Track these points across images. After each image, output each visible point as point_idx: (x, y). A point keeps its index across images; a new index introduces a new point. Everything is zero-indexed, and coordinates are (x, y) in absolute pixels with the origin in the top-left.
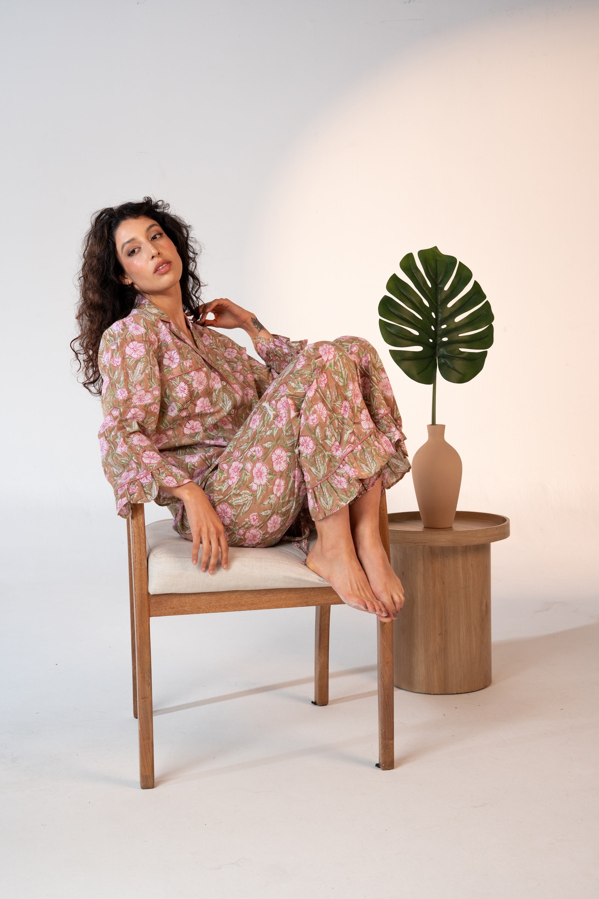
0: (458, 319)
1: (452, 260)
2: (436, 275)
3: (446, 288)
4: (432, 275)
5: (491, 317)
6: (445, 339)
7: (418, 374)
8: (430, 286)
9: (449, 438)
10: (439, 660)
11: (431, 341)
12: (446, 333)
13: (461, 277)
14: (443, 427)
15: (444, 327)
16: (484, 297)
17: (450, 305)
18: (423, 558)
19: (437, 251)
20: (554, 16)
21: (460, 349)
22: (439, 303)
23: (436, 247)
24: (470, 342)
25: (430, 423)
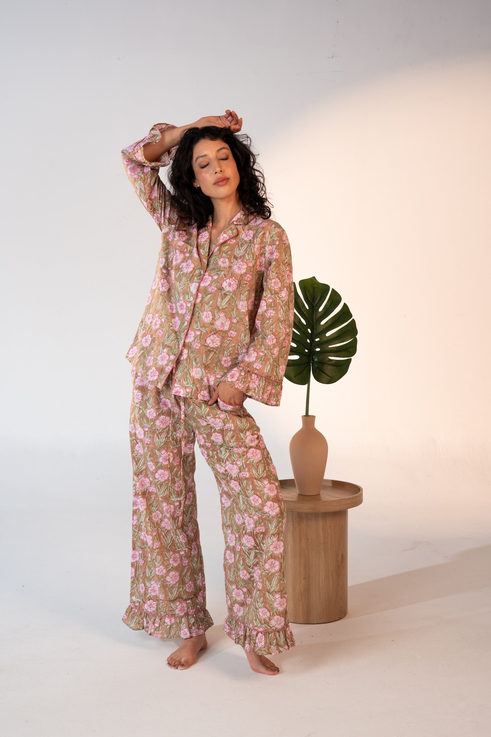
0: (328, 334)
1: (327, 287)
2: (314, 299)
3: (321, 309)
4: (309, 299)
5: (356, 332)
6: (318, 350)
7: (295, 377)
8: (307, 308)
9: (318, 426)
10: (303, 598)
11: (306, 351)
12: (319, 344)
13: (333, 301)
14: (314, 417)
15: (317, 340)
16: (351, 316)
17: (323, 323)
18: (293, 520)
19: (315, 280)
20: (449, 68)
21: (329, 357)
22: (314, 321)
23: (314, 278)
24: (337, 352)
25: (305, 414)
